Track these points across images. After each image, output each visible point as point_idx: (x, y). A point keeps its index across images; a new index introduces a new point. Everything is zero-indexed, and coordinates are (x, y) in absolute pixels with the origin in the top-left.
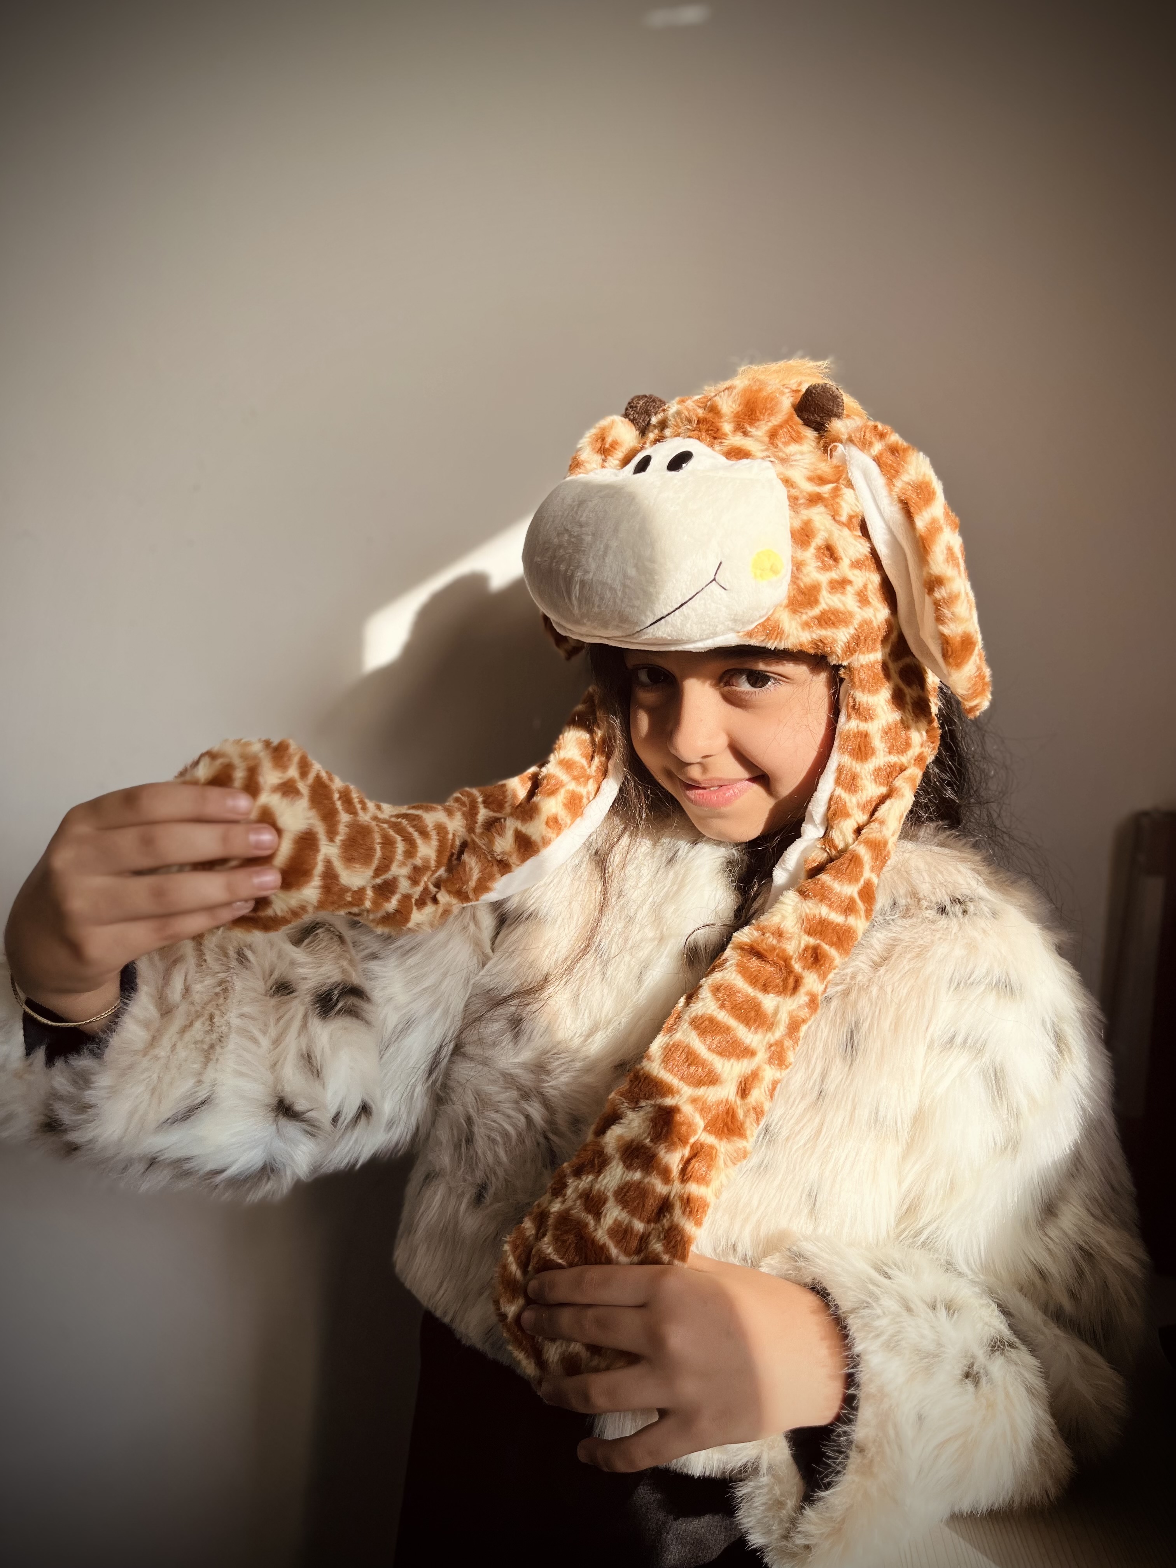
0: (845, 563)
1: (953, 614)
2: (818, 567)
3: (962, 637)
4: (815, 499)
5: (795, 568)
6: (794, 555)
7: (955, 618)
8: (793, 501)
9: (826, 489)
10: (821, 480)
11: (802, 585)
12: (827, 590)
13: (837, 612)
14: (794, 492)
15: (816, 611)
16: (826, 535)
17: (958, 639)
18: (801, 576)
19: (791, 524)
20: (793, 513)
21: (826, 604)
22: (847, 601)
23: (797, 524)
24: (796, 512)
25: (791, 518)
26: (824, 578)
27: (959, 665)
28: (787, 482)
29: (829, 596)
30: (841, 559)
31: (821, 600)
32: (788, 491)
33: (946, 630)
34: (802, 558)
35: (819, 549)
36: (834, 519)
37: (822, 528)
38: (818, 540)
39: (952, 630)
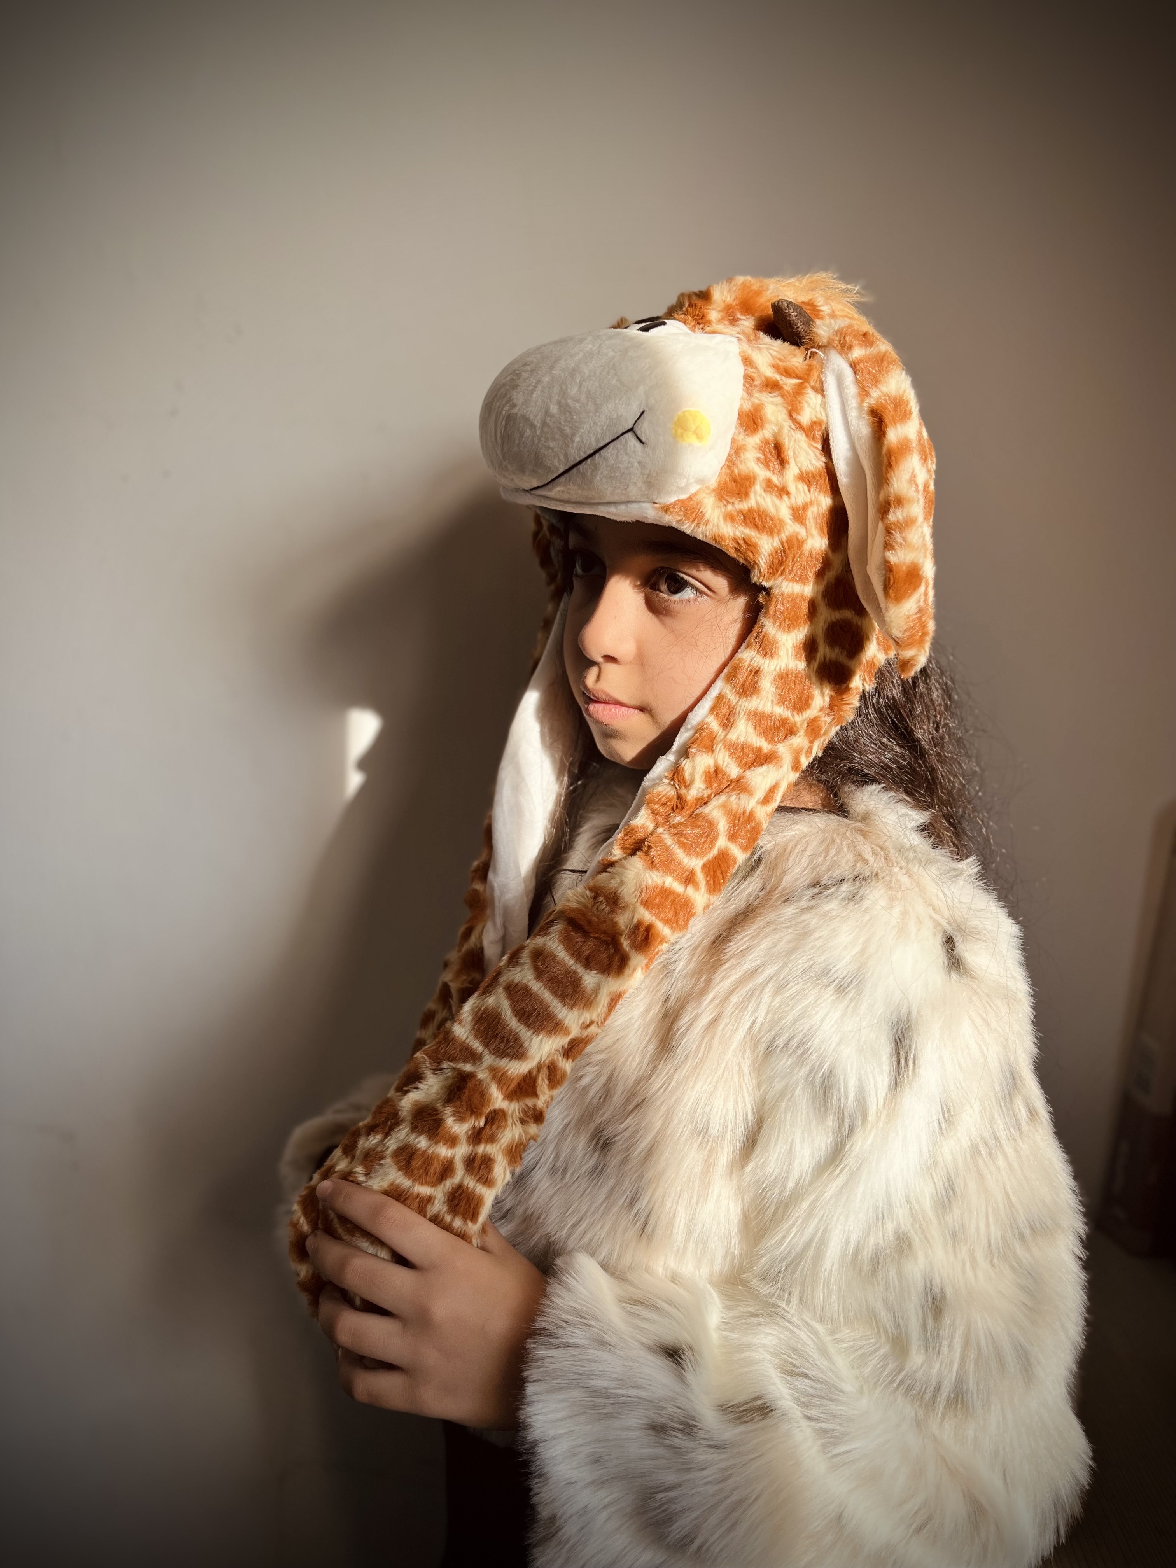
0: (792, 471)
1: (904, 539)
2: (758, 459)
3: (908, 567)
4: (772, 386)
5: (733, 452)
6: (736, 437)
7: (907, 544)
8: (748, 379)
9: (789, 383)
10: (787, 373)
11: (736, 471)
12: (761, 486)
13: (766, 516)
14: (750, 371)
15: (744, 506)
16: (776, 429)
17: (904, 568)
18: (738, 462)
19: (742, 405)
20: (745, 395)
21: (757, 502)
22: (782, 509)
23: (747, 406)
24: (750, 394)
25: (742, 398)
26: (762, 473)
27: (899, 599)
28: (747, 361)
29: (763, 494)
30: (788, 463)
31: (752, 496)
32: (745, 370)
33: (893, 558)
34: (743, 443)
35: (767, 442)
36: (791, 416)
37: (773, 419)
38: (767, 433)
39: (898, 558)
